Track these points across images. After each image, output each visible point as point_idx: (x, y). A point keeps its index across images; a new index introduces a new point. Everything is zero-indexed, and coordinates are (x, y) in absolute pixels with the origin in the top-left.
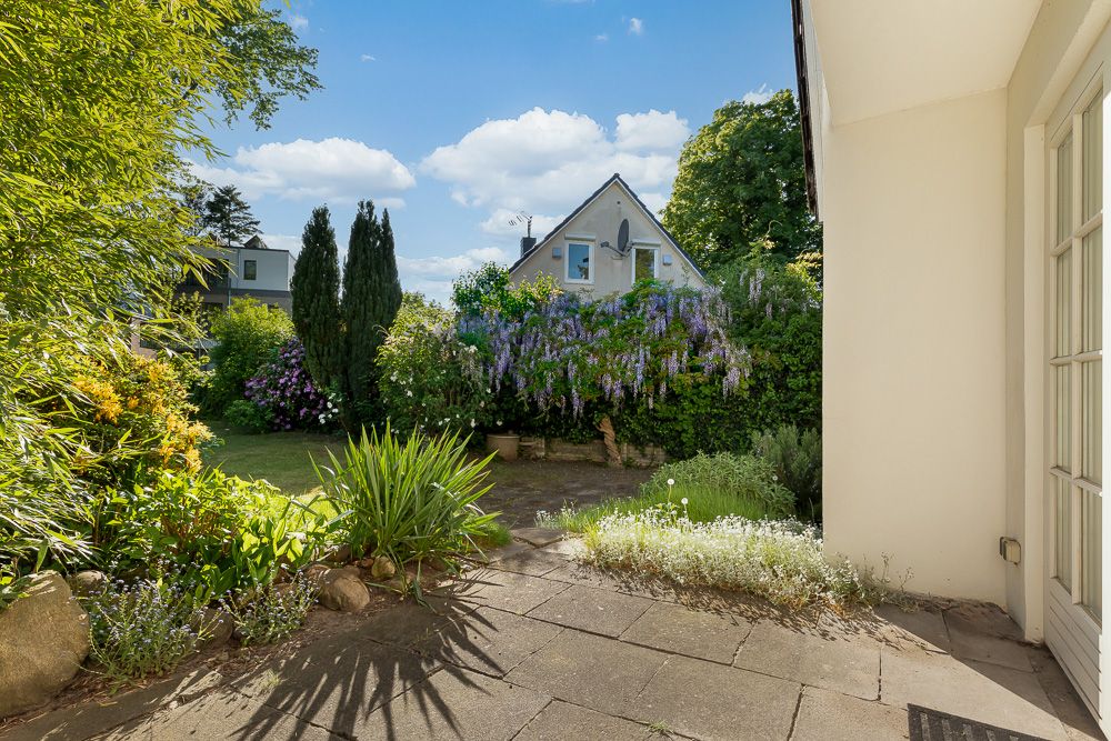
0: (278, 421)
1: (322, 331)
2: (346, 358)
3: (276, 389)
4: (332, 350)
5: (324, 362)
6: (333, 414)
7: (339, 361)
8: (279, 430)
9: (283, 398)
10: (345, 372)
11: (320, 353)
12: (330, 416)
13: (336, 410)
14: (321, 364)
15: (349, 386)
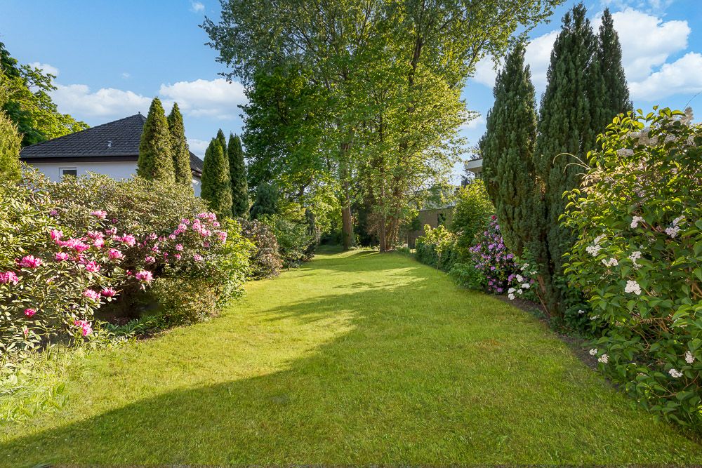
0: (491, 284)
1: (511, 189)
2: (543, 221)
3: (488, 254)
4: (524, 212)
5: (515, 226)
6: (524, 289)
7: (534, 224)
8: (492, 292)
9: (493, 262)
10: (543, 237)
11: (510, 216)
12: (520, 291)
13: (527, 286)
14: (512, 229)
15: (549, 256)
